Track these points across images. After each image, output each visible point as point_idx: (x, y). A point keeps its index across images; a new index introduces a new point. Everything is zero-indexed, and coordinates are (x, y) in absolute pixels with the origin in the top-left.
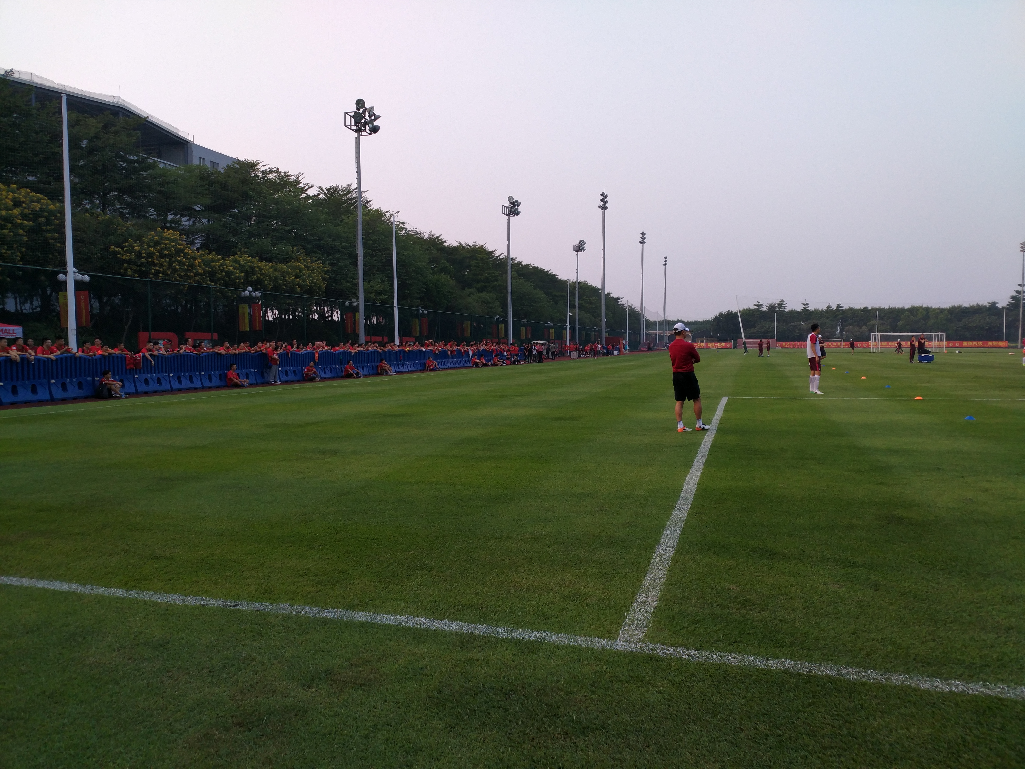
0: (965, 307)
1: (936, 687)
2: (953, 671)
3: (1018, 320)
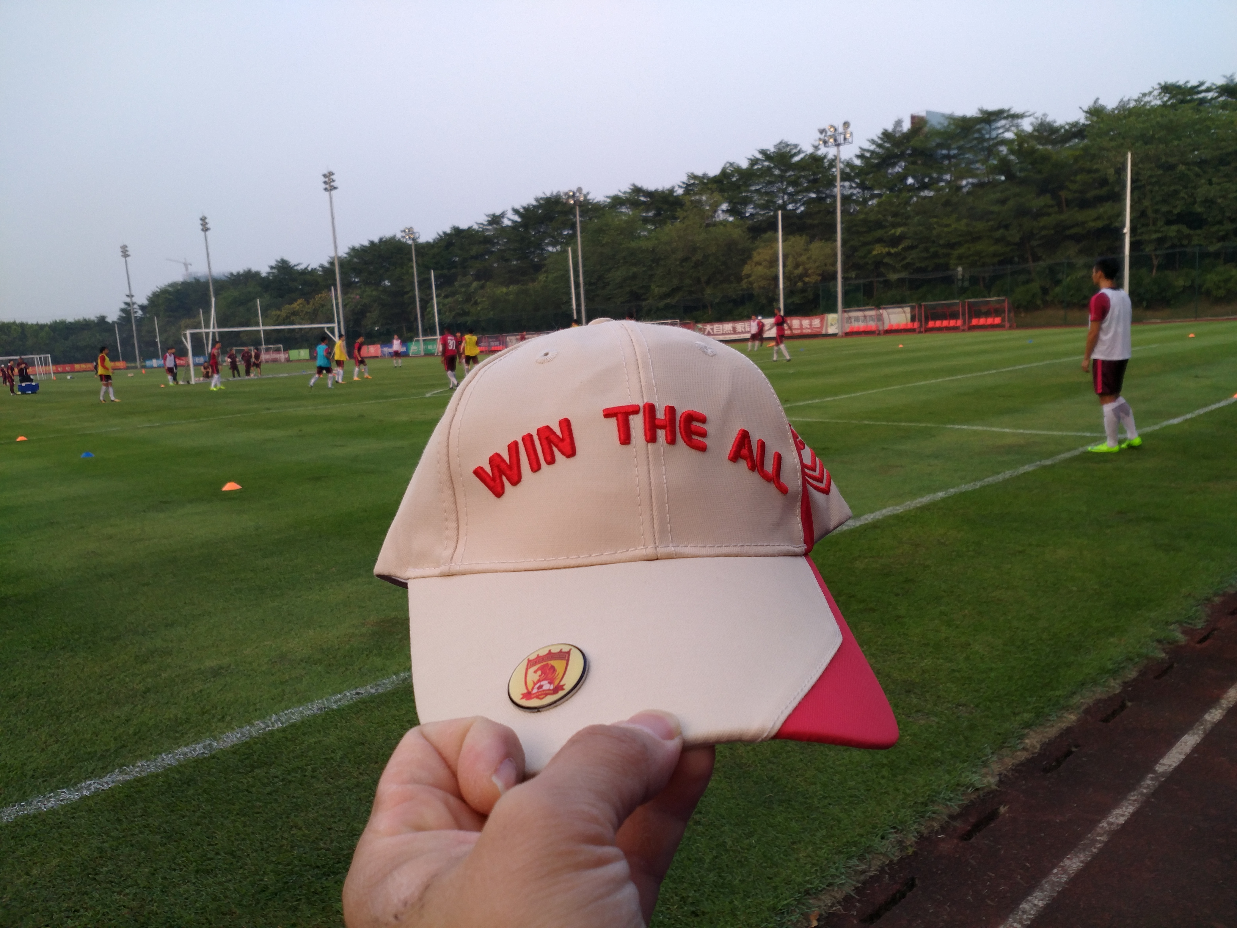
0: (70, 323)
1: (61, 801)
2: (83, 770)
3: (133, 336)
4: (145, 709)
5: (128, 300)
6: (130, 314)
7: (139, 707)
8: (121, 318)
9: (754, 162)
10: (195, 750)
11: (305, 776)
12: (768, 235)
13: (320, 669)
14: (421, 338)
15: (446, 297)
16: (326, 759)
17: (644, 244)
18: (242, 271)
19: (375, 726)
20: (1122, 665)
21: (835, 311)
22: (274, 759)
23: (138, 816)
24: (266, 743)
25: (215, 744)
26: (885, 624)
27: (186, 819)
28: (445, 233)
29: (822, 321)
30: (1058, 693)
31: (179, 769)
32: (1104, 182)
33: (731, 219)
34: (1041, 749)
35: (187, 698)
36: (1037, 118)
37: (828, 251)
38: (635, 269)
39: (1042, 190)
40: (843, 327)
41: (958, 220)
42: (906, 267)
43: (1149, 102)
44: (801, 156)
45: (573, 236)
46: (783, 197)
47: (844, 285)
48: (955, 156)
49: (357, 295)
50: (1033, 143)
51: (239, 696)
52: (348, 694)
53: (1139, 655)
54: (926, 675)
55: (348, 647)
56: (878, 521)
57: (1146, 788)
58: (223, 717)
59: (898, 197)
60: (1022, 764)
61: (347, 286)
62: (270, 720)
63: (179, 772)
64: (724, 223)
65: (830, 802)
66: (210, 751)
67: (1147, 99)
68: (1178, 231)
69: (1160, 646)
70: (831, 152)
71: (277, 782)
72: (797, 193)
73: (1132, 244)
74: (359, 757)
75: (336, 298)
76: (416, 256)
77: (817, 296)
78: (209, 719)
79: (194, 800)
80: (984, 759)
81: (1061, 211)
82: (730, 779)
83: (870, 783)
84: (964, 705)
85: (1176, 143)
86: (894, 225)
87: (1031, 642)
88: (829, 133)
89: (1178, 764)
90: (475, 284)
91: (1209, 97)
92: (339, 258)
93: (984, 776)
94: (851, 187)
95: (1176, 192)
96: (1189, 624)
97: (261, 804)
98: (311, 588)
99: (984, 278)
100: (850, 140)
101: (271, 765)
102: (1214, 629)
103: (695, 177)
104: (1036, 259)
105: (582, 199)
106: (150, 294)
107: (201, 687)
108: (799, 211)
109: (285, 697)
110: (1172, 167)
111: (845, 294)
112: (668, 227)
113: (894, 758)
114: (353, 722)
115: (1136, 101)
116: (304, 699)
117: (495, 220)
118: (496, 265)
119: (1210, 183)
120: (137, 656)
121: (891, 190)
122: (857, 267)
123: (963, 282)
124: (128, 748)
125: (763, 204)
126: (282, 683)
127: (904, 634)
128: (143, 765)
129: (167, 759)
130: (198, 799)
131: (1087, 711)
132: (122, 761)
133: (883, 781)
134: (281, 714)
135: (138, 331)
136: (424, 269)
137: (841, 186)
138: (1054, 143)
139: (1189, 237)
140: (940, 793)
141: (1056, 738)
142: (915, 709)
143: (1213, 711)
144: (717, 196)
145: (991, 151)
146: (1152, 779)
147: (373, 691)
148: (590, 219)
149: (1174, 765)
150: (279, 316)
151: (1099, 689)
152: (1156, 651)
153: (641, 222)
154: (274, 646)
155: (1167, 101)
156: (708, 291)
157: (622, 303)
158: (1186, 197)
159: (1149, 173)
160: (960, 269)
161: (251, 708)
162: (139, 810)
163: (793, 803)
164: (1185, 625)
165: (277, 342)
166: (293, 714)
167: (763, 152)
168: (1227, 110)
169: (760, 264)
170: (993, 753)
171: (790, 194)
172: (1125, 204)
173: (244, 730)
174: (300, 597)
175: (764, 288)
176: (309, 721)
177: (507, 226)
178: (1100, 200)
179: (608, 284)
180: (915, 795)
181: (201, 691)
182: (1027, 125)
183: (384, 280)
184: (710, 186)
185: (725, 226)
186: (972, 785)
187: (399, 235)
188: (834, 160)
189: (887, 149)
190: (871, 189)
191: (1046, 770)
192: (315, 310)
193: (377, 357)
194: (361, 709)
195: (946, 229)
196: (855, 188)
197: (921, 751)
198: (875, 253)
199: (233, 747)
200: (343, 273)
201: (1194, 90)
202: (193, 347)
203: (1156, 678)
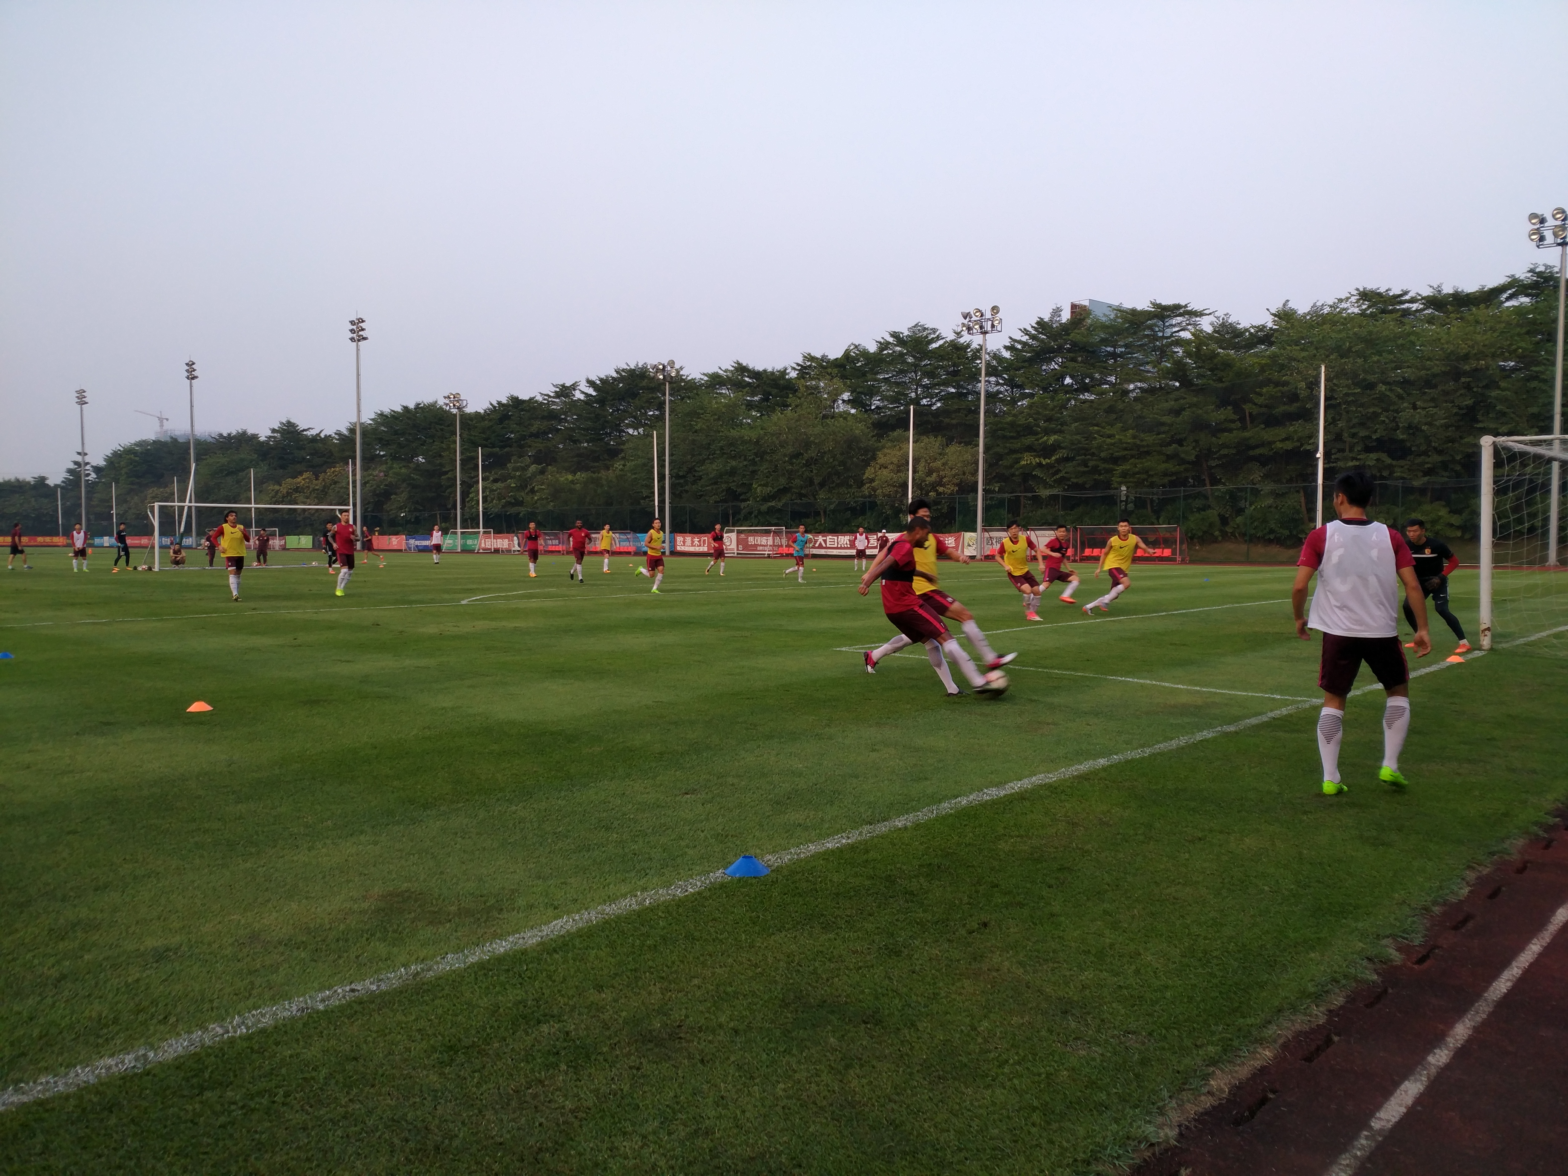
3: (81, 505)
4: (57, 1004)
5: (79, 459)
6: (80, 477)
7: (49, 1001)
8: (67, 481)
9: (883, 346)
10: (123, 1062)
11: (274, 1102)
12: (898, 433)
13: (303, 955)
14: (459, 530)
15: (495, 481)
16: (305, 1079)
17: (747, 434)
18: (234, 433)
19: (374, 1035)
20: (1326, 989)
21: (974, 530)
22: (232, 1079)
23: (36, 1154)
24: (223, 1056)
25: (151, 1054)
26: (1035, 924)
27: (103, 1159)
28: (499, 403)
29: (957, 541)
30: (1249, 1021)
31: (98, 1089)
32: (1294, 397)
33: (853, 411)
34: (1229, 1092)
35: (118, 989)
36: (1218, 318)
37: (968, 457)
38: (734, 463)
39: (1223, 403)
40: (982, 548)
41: (1124, 429)
42: (1060, 482)
43: (1347, 309)
44: (941, 342)
45: (661, 418)
46: (917, 389)
47: (985, 499)
48: (1121, 355)
49: (380, 471)
50: (1214, 346)
51: (189, 989)
52: (340, 991)
53: (1345, 976)
54: (1087, 992)
55: (342, 927)
56: (1026, 791)
57: (1359, 1149)
58: (166, 1018)
59: (1052, 399)
60: (1206, 1113)
61: (369, 460)
62: (231, 1023)
63: (98, 1093)
64: (845, 416)
65: (967, 1155)
66: (144, 1065)
67: (1344, 305)
68: (1378, 460)
69: (1371, 966)
70: (976, 340)
71: (233, 1111)
72: (933, 386)
73: (1325, 470)
74: (350, 1077)
75: (354, 475)
76: (461, 429)
77: (952, 510)
78: (146, 1020)
79: (117, 1133)
80: (1160, 1104)
81: (1244, 428)
82: (838, 1120)
83: (1018, 1132)
84: (1134, 1033)
85: (1375, 358)
86: (1047, 432)
87: (1215, 954)
88: (974, 318)
89: (1397, 1119)
90: (533, 468)
91: (1414, 309)
92: (362, 424)
93: (1161, 1127)
94: (998, 384)
95: (1376, 415)
96: (1404, 938)
97: (210, 1141)
98: (297, 847)
99: (1152, 500)
100: (999, 329)
101: (227, 1086)
102: (1435, 947)
103: (812, 358)
104: (1215, 481)
105: (673, 374)
106: (109, 453)
107: (138, 975)
108: (934, 408)
109: (255, 992)
110: (1371, 386)
111: (986, 509)
112: (776, 416)
113: (1048, 1099)
114: (344, 1029)
115: (1331, 307)
116: (279, 995)
117: (564, 391)
118: (561, 446)
119: (1415, 407)
120: (51, 930)
121: (1045, 390)
122: (1000, 478)
123: (1126, 505)
124: (28, 1058)
125: (891, 396)
126: (250, 973)
127: (1059, 937)
128: (47, 1082)
129: (83, 1075)
130: (123, 1132)
131: (1285, 1046)
132: (18, 1075)
133: (1034, 1130)
134: (247, 1015)
135: (89, 499)
136: (470, 444)
137: (986, 381)
138: (1237, 347)
139: (1390, 467)
140: (1105, 1148)
141: (1248, 1079)
142: (1073, 1036)
143: (1437, 1051)
144: (838, 383)
145: (1164, 352)
146: (1367, 1138)
147: (374, 987)
148: (682, 399)
149: (1394, 1120)
150: (277, 492)
151: (1300, 1018)
152: (1367, 972)
153: (744, 407)
154: (243, 921)
155: (1366, 310)
156: (822, 495)
157: (716, 502)
158: (1387, 421)
159: (1345, 391)
160: (1124, 488)
161: (207, 1006)
162: (38, 1146)
163: (920, 1156)
164: (1400, 939)
165: (273, 524)
166: (263, 1015)
167: (894, 335)
168: (1434, 324)
169: (886, 468)
170: (1170, 1097)
171: (924, 386)
172: (1318, 424)
173: (194, 1036)
174: (282, 857)
175: (889, 496)
176: (284, 1025)
177: (579, 400)
178: (1292, 417)
179: (700, 478)
180: (1075, 1149)
181: (138, 980)
182: (1206, 325)
183: (418, 456)
184: (829, 370)
185: (845, 419)
186: (1146, 1138)
187: (441, 402)
188: (979, 350)
189: (1042, 341)
190: (1021, 387)
191: (1237, 1122)
192: (324, 487)
193: (401, 551)
194: (356, 1012)
195: (1109, 440)
196: (1002, 385)
197: (1081, 1091)
198: (1023, 463)
199: (176, 1059)
200: (365, 444)
201: (1397, 299)
202: (161, 524)
203: (1367, 1006)
